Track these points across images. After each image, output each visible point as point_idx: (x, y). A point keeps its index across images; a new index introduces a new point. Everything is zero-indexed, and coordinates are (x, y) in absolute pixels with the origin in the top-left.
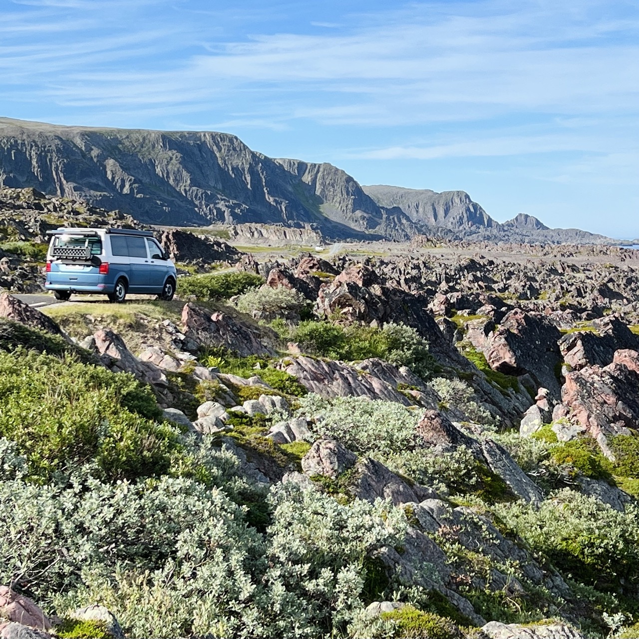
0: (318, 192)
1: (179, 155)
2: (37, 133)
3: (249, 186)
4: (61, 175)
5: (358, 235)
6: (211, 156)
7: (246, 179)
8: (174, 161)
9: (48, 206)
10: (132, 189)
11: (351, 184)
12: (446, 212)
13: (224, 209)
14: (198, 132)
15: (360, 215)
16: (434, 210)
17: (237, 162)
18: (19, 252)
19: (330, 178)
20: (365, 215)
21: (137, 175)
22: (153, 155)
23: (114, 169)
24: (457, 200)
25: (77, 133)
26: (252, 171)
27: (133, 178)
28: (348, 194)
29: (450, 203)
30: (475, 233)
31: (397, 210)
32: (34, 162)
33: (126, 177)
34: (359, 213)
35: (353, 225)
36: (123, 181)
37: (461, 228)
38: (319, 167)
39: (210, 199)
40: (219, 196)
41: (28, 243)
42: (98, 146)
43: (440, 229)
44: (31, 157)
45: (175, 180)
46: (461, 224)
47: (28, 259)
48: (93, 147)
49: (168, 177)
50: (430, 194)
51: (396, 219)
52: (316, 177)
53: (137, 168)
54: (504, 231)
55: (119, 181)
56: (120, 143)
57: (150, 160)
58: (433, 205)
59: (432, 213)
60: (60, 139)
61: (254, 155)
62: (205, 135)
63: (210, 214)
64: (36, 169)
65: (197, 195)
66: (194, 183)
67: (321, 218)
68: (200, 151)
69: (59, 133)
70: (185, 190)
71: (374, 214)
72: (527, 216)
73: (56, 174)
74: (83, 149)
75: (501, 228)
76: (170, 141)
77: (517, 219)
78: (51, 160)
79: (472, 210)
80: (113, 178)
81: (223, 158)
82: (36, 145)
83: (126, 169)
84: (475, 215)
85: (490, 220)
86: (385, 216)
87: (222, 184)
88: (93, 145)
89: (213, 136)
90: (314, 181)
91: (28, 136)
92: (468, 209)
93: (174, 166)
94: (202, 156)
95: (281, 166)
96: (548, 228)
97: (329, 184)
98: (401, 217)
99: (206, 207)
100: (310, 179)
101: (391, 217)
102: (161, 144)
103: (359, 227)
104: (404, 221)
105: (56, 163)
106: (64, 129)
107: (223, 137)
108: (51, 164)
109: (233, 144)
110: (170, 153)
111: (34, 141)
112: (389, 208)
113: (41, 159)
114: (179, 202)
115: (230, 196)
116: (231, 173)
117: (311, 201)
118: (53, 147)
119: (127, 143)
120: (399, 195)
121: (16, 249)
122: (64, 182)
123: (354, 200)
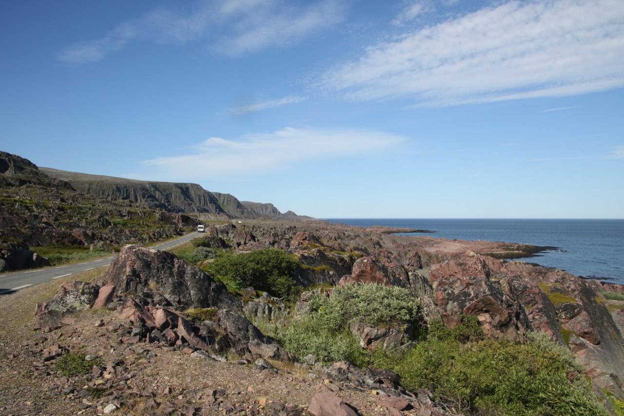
1: (180, 191)
6: (190, 191)
8: (178, 192)
12: (266, 210)
13: (195, 208)
16: (262, 209)
17: (199, 192)
19: (229, 198)
20: (240, 210)
24: (269, 206)
26: (204, 196)
28: (235, 204)
29: (267, 207)
30: (275, 217)
34: (238, 210)
37: (270, 215)
38: (226, 195)
42: (153, 187)
43: (264, 215)
50: (261, 204)
52: (225, 198)
55: (160, 199)
57: (171, 192)
58: (262, 207)
61: (205, 191)
71: (243, 210)
72: (291, 211)
75: (283, 215)
77: (288, 212)
84: (275, 211)
85: (279, 212)
92: (273, 209)
94: (187, 191)
97: (229, 200)
102: (175, 187)
103: (237, 214)
104: (253, 213)
109: (198, 187)
110: (177, 190)
113: (134, 191)
122: (142, 199)
123: (237, 205)
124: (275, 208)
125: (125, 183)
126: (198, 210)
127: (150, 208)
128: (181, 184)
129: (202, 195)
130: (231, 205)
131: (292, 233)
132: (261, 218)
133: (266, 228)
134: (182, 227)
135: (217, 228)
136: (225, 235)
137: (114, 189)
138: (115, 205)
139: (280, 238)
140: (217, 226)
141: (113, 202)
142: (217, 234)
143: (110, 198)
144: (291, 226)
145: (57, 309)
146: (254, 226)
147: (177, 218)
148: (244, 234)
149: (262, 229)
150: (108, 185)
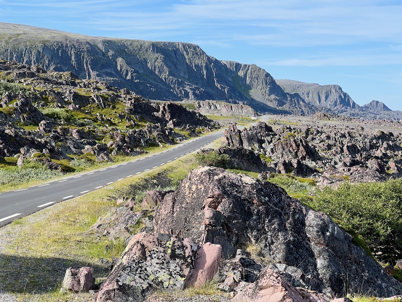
0: (248, 82)
1: (162, 56)
2: (76, 40)
3: (205, 77)
4: (89, 66)
5: (272, 110)
6: (182, 57)
7: (203, 72)
8: (159, 60)
9: (80, 84)
10: (132, 77)
11: (268, 78)
12: (327, 98)
13: (189, 90)
14: (174, 43)
15: (274, 97)
16: (319, 96)
17: (198, 61)
18: (56, 116)
19: (255, 74)
20: (277, 98)
21: (135, 68)
22: (146, 56)
23: (122, 64)
24: (333, 90)
25: (100, 41)
26: (207, 68)
27: (133, 70)
28: (266, 84)
29: (329, 92)
30: (345, 111)
31: (297, 95)
32: (73, 58)
33: (129, 69)
34: (273, 97)
35: (269, 104)
36: (127, 71)
37: (335, 108)
38: (249, 67)
39: (181, 84)
40: (186, 83)
41: (63, 109)
42: (112, 49)
43: (324, 108)
44: (71, 55)
45: (159, 72)
46: (336, 106)
47: (62, 123)
48: (109, 50)
49: (155, 70)
50: (317, 86)
51: (296, 101)
52: (247, 73)
53: (137, 63)
54: (363, 111)
55: (125, 71)
56: (127, 48)
57: (144, 59)
58: (318, 93)
59: (317, 98)
60: (90, 44)
61: (209, 58)
62: (179, 45)
63: (180, 94)
64: (74, 63)
65: (172, 81)
66: (171, 74)
67: (249, 98)
68: (175, 54)
69: (89, 41)
70: (165, 78)
71: (282, 97)
72: (377, 102)
73: (86, 66)
74: (104, 51)
75: (361, 109)
76: (157, 48)
77: (371, 103)
78: (83, 57)
79: (343, 97)
80: (121, 69)
81: (189, 59)
82: (75, 48)
83: (129, 64)
84: (345, 100)
85: (354, 103)
86: (289, 99)
87: (188, 75)
88: (110, 49)
89: (184, 45)
90: (245, 75)
91: (70, 42)
92: (340, 97)
93: (159, 63)
94: (176, 57)
95: (225, 65)
96: (391, 110)
97: (255, 77)
98: (299, 99)
99: (178, 89)
100: (243, 73)
101: (293, 99)
102: (151, 49)
103: (273, 105)
104: (301, 102)
105: (87, 59)
106: (92, 38)
107: (190, 46)
108: (83, 60)
109: (196, 51)
110: (157, 55)
111: (73, 45)
112: (291, 94)
113: (77, 56)
114: (161, 85)
115: (192, 83)
116: (194, 68)
117: (243, 88)
118: (85, 49)
119: (131, 48)
120: (297, 86)
121: (53, 114)
122: (91, 71)
123: (270, 88)
124: (345, 94)
125: (60, 40)
126: (194, 94)
127: (109, 88)
128: (165, 44)
129: (204, 65)
130: (260, 87)
131: (385, 145)
132: (318, 114)
133: (332, 135)
134: (172, 126)
135: (240, 132)
136: (256, 145)
137: (39, 52)
138: (46, 80)
139: (363, 156)
140: (240, 128)
141: (42, 75)
142: (241, 142)
143: (34, 69)
144: (383, 133)
145: (133, 283)
146: (308, 130)
147: (161, 109)
148: (294, 145)
149: (323, 136)
150: (28, 43)
